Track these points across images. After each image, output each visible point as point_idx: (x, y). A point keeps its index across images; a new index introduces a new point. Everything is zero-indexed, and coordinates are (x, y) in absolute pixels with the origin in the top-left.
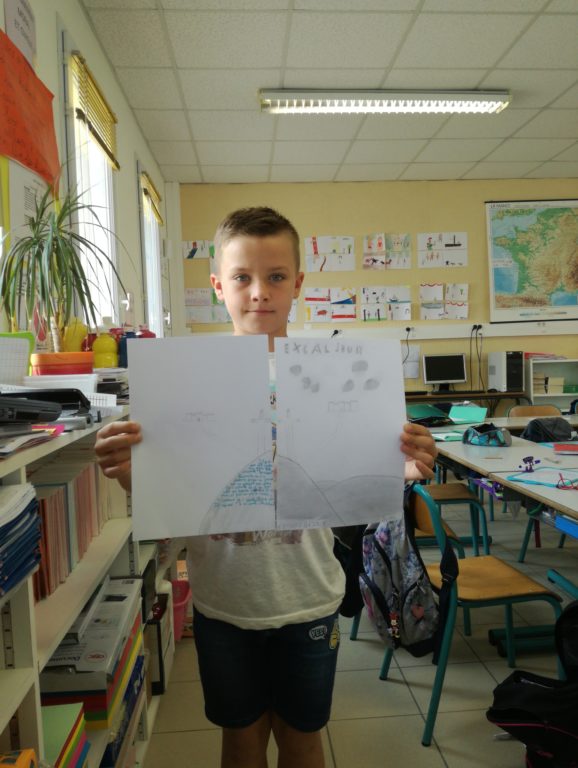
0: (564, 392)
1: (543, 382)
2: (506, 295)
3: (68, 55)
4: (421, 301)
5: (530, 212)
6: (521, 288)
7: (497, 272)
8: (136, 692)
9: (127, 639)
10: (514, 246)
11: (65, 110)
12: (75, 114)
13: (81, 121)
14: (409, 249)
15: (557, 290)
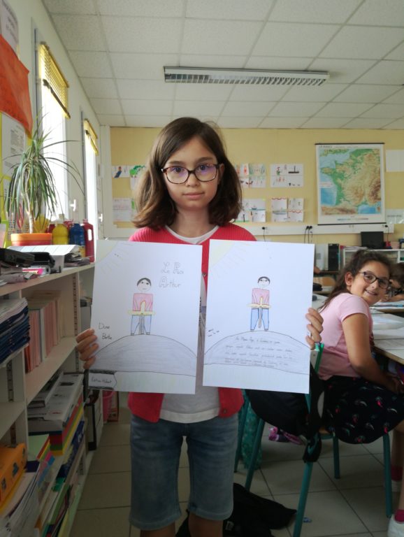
2: (328, 206)
3: (38, 44)
4: (272, 210)
5: (345, 151)
7: (323, 191)
8: (79, 441)
9: (74, 407)
10: (335, 174)
11: (36, 80)
12: (42, 83)
13: (46, 87)
14: (264, 174)
15: (363, 203)
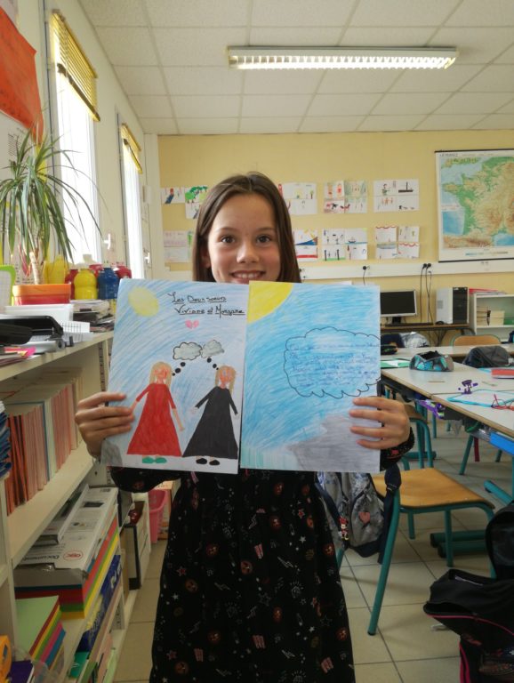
0: (505, 324)
1: (486, 315)
2: (453, 236)
3: (48, 13)
4: (376, 242)
5: (476, 160)
6: (467, 230)
7: (446, 215)
8: (112, 586)
9: (102, 541)
10: (462, 193)
11: (47, 64)
12: (57, 69)
13: (62, 75)
14: (365, 194)
15: (500, 232)
